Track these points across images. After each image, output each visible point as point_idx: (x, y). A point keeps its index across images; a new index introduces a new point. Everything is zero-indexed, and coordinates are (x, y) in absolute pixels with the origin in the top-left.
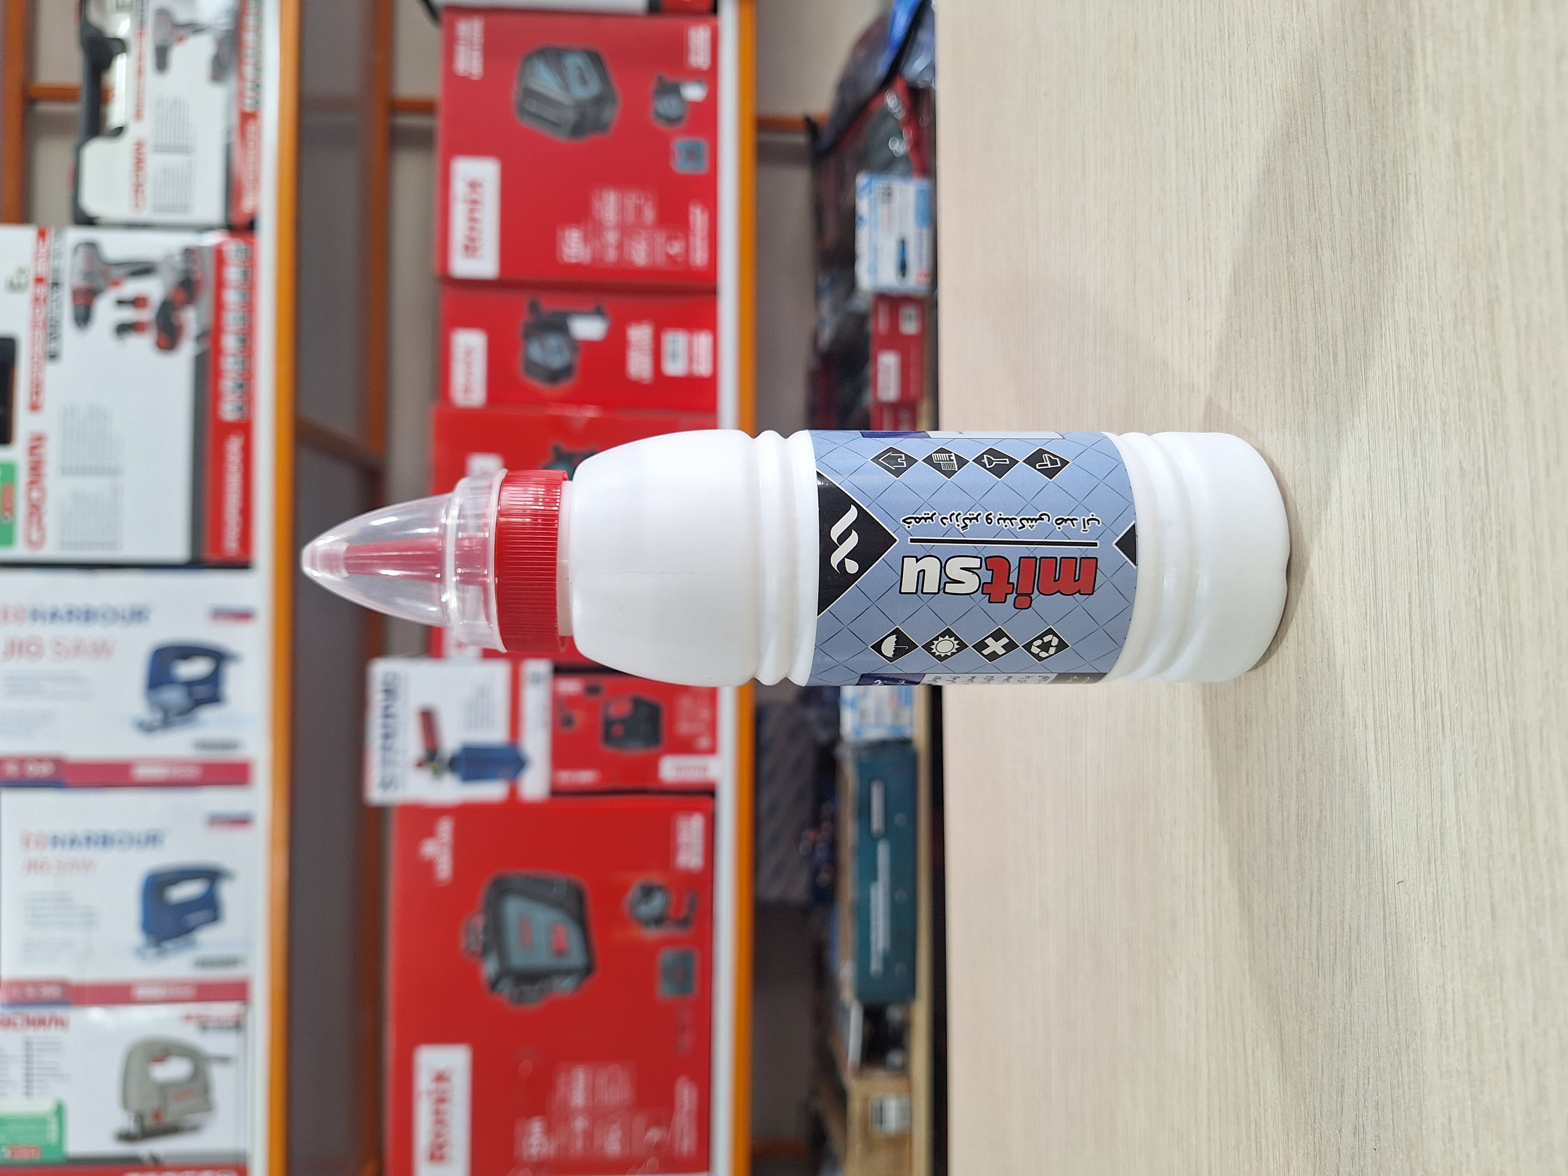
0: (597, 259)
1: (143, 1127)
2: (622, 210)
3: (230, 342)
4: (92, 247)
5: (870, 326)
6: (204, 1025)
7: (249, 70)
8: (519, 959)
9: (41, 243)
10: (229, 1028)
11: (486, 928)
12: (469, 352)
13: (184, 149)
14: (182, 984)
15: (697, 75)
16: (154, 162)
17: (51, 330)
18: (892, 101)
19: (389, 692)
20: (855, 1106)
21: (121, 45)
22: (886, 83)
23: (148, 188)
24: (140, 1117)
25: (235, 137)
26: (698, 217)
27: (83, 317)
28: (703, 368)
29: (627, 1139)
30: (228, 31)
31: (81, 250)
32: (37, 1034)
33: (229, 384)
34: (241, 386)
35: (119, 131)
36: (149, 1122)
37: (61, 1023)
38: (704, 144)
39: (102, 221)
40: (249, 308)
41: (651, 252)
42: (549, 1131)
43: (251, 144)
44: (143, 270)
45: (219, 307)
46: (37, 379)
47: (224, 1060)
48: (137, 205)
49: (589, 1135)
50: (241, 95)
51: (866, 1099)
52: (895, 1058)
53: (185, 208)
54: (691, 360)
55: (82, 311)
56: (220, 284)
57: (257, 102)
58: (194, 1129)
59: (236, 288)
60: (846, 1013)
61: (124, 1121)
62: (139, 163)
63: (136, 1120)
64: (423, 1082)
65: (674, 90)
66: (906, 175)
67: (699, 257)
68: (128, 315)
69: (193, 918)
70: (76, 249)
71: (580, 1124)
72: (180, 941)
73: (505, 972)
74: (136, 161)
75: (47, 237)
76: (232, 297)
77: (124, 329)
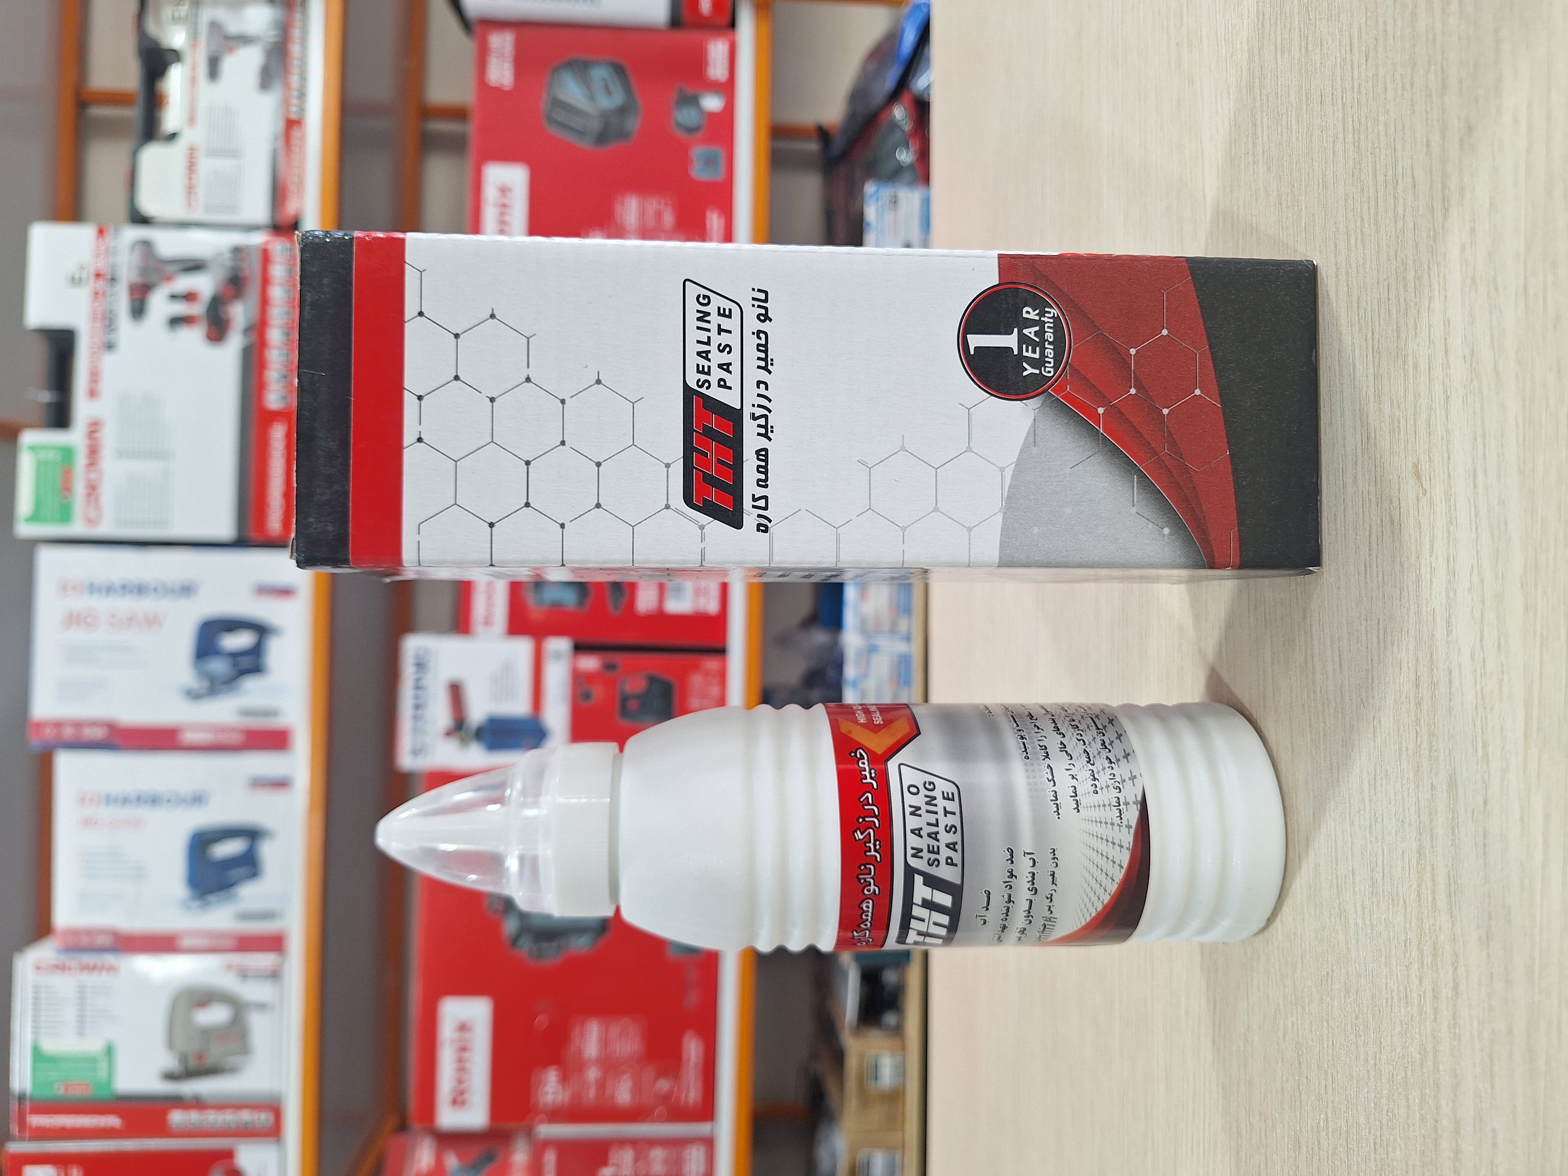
1: (186, 1068)
2: (642, 214)
3: (275, 336)
4: (147, 245)
6: (244, 974)
7: (295, 80)
9: (100, 240)
10: (266, 977)
13: (233, 153)
14: (223, 935)
15: (715, 87)
16: (206, 166)
17: (108, 322)
18: (899, 113)
19: (420, 666)
20: (852, 1063)
21: (175, 56)
23: (201, 191)
24: (183, 1058)
25: (281, 143)
26: (715, 221)
27: (138, 310)
29: (636, 1089)
30: (276, 43)
31: (137, 247)
32: (90, 980)
33: (273, 375)
34: (285, 377)
35: (173, 136)
36: (193, 1064)
37: (111, 969)
38: (721, 153)
39: (157, 220)
42: (564, 1079)
43: (296, 150)
44: (194, 266)
45: (264, 302)
46: (95, 368)
47: (262, 1007)
48: (189, 205)
49: (601, 1085)
50: (286, 103)
51: (861, 1056)
52: (890, 1019)
53: (234, 209)
55: (137, 304)
56: (266, 281)
57: (302, 109)
58: (233, 1070)
59: (281, 285)
60: (844, 975)
61: (169, 1062)
62: (192, 166)
63: (180, 1061)
64: (447, 1031)
66: (911, 184)
68: (181, 308)
69: (235, 873)
70: (132, 247)
71: (593, 1074)
72: (222, 894)
73: (524, 931)
74: (188, 164)
75: (106, 234)
76: (277, 293)
77: (176, 322)
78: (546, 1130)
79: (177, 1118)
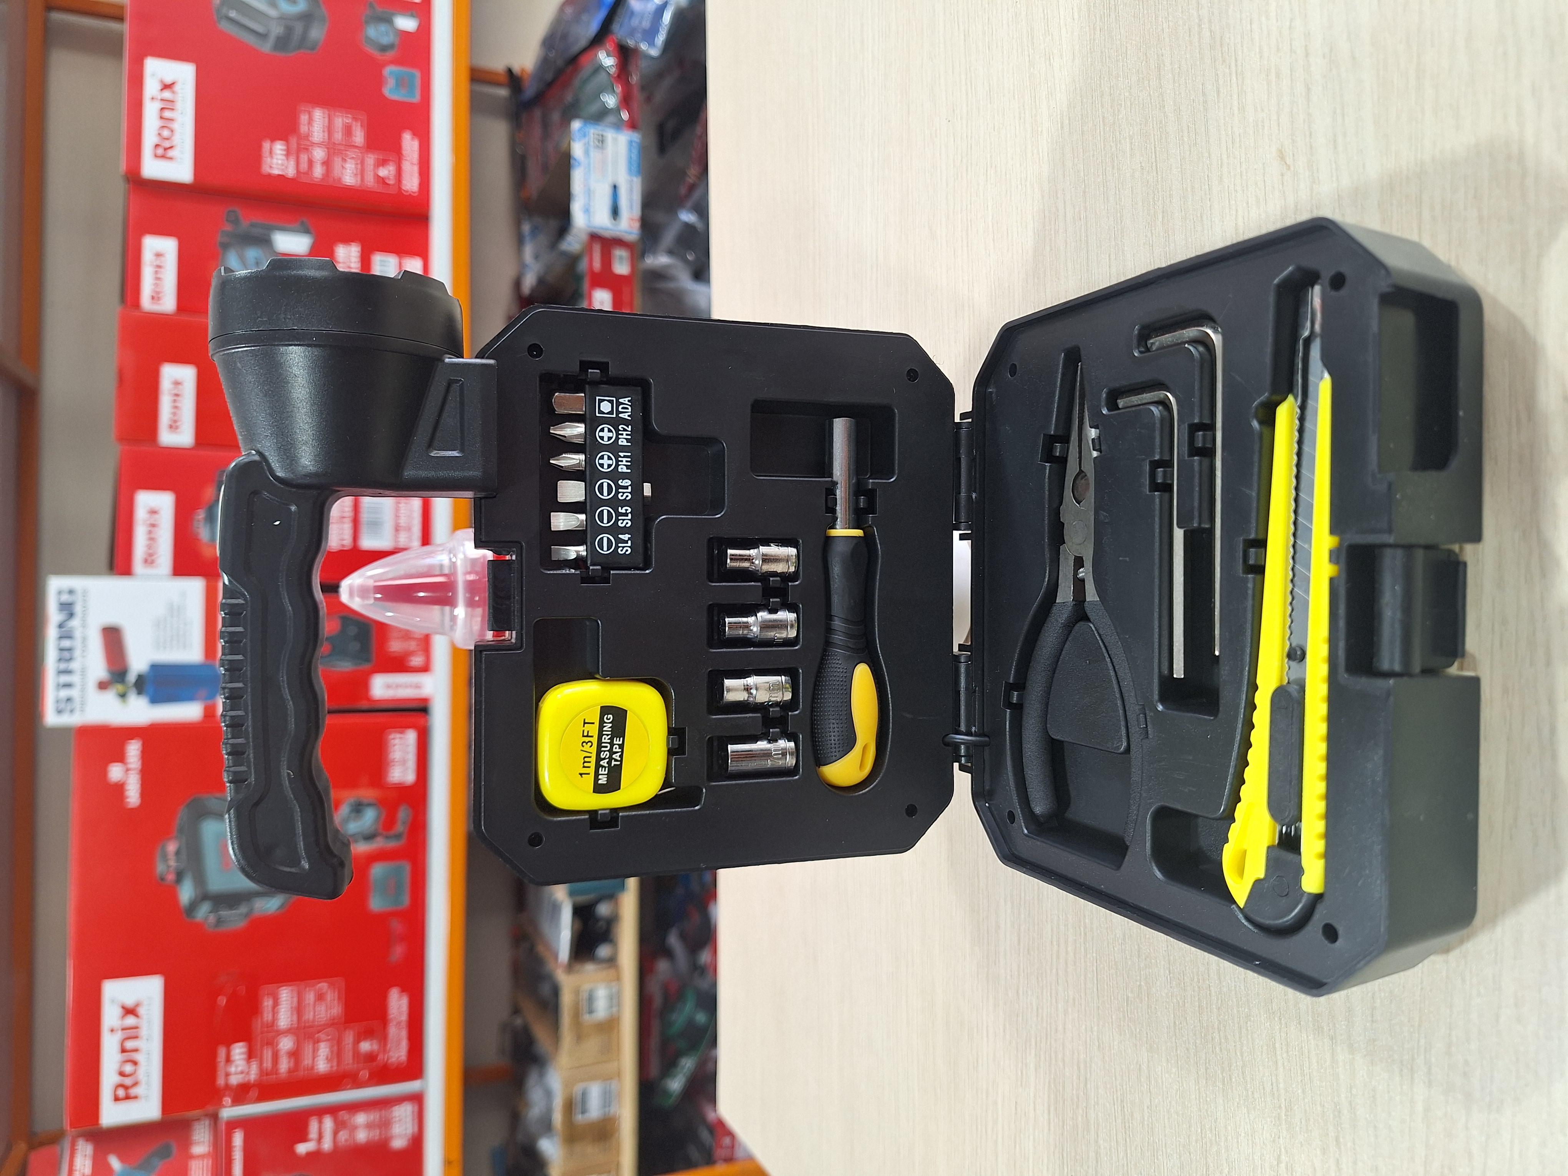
0: (303, 174)
2: (330, 129)
8: (217, 883)
11: (180, 854)
12: (159, 255)
15: (411, 9)
18: (604, 57)
19: (67, 608)
20: (567, 999)
22: (597, 40)
26: (410, 144)
29: (338, 1054)
38: (417, 75)
41: (361, 173)
42: (251, 1055)
49: (295, 1054)
51: (577, 992)
52: (603, 951)
64: (110, 1017)
65: (387, 19)
66: (617, 127)
67: (411, 183)
73: (203, 896)
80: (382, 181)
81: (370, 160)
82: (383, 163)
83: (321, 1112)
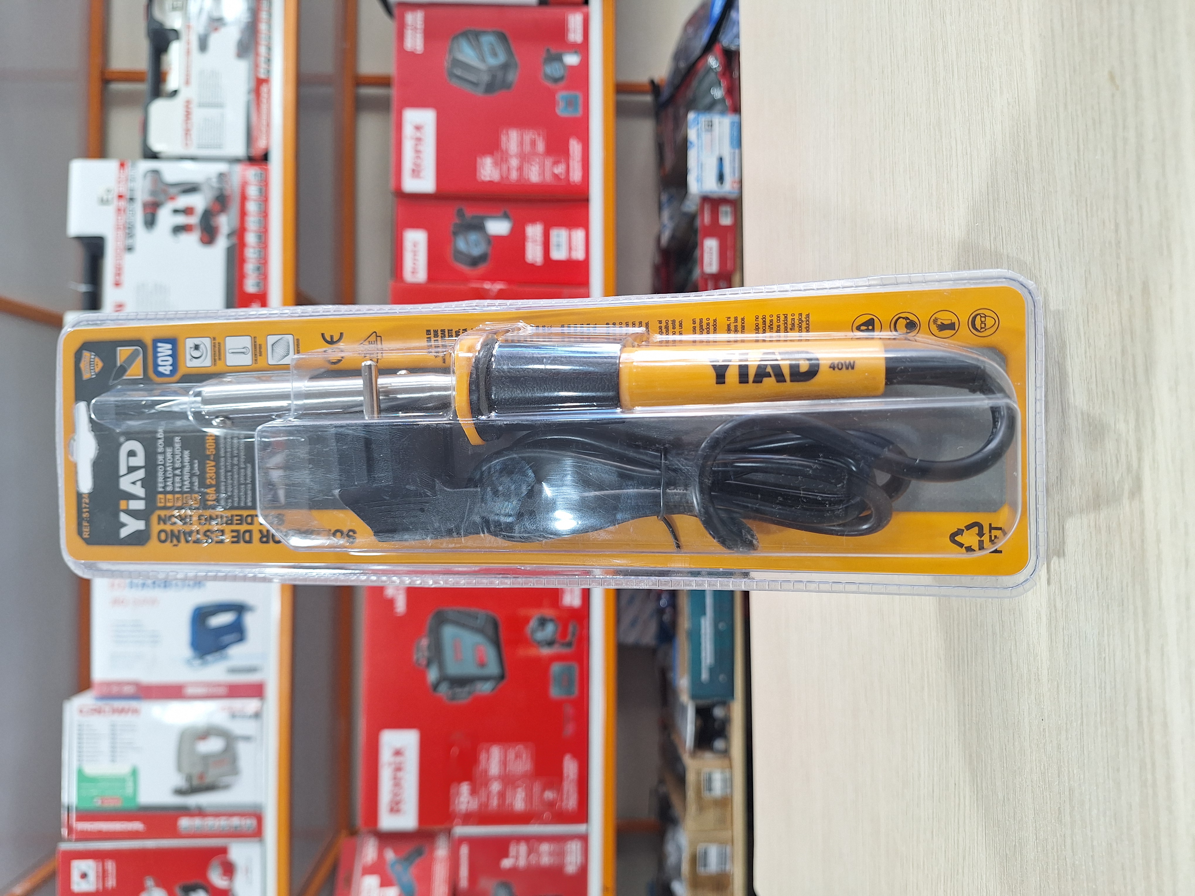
0: (504, 178)
1: (191, 785)
2: (521, 143)
3: (251, 238)
4: (156, 172)
5: (698, 223)
6: (235, 715)
7: (263, 50)
8: (453, 669)
9: (122, 171)
10: (251, 717)
11: (429, 647)
12: (415, 245)
13: (219, 105)
14: (218, 685)
15: (575, 48)
16: (198, 114)
17: (129, 231)
18: (713, 62)
20: (691, 778)
21: (176, 34)
22: (708, 49)
23: (194, 133)
24: (189, 778)
25: (253, 96)
26: (575, 147)
27: (150, 222)
28: (579, 255)
29: (529, 798)
30: (249, 23)
31: (149, 175)
32: (120, 719)
33: (250, 267)
34: (258, 269)
35: (174, 93)
36: (196, 782)
37: (136, 711)
38: (579, 95)
39: (162, 155)
40: (264, 214)
41: (543, 172)
42: (474, 792)
43: (264, 100)
44: (191, 189)
45: (243, 214)
46: (120, 265)
47: (247, 739)
48: (187, 144)
49: (502, 795)
50: (256, 66)
51: (698, 773)
52: (719, 744)
53: (219, 146)
54: (570, 249)
55: (149, 217)
56: (244, 198)
57: (268, 72)
58: (226, 787)
59: (255, 200)
60: (684, 709)
61: (179, 781)
62: (188, 115)
63: (186, 780)
64: (386, 756)
65: (559, 58)
66: (723, 113)
67: (576, 176)
68: (181, 220)
69: (227, 639)
70: (145, 176)
71: (495, 787)
72: (217, 655)
73: (443, 678)
74: (185, 113)
75: (126, 167)
76: (252, 207)
77: (178, 229)
78: (460, 830)
79: (184, 823)
80: (556, 176)
81: (548, 162)
82: (556, 163)
83: (519, 839)
